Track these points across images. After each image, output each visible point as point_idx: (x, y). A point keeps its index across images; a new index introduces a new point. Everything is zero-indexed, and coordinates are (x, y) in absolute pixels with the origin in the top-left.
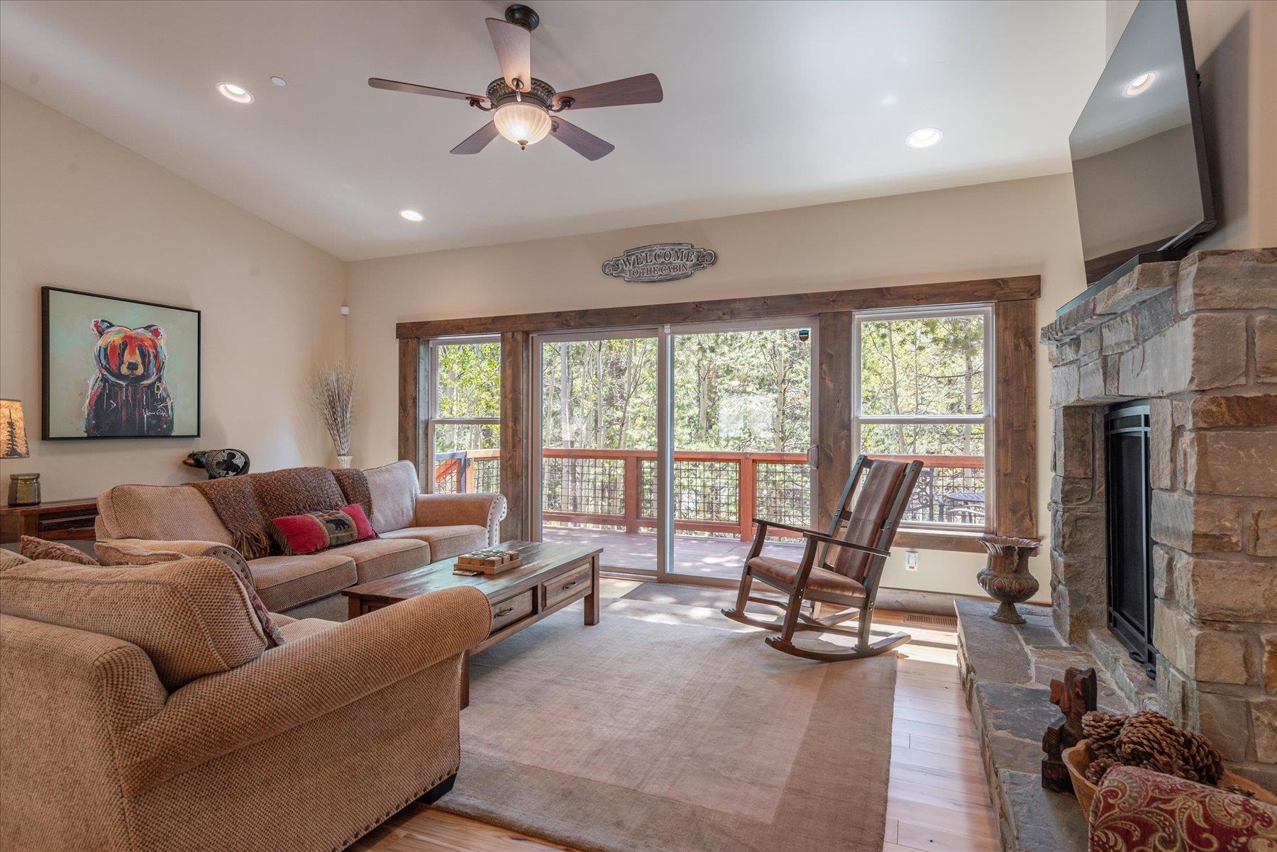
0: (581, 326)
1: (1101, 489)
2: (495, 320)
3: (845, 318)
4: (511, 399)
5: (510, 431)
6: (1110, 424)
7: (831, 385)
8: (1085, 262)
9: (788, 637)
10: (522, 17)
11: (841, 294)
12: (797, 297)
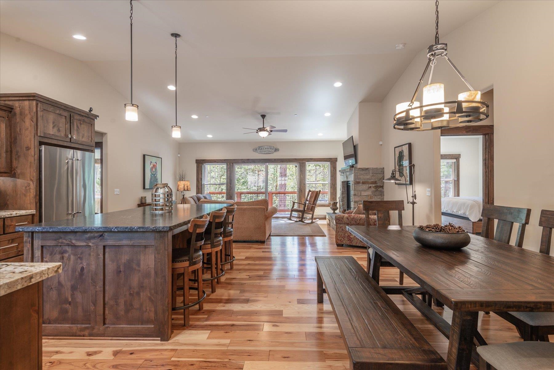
0: (248, 162)
1: (346, 193)
2: (225, 160)
3: (304, 164)
4: (229, 179)
6: (347, 184)
7: (302, 176)
8: (344, 156)
9: (302, 219)
10: (263, 116)
11: (304, 159)
12: (296, 159)
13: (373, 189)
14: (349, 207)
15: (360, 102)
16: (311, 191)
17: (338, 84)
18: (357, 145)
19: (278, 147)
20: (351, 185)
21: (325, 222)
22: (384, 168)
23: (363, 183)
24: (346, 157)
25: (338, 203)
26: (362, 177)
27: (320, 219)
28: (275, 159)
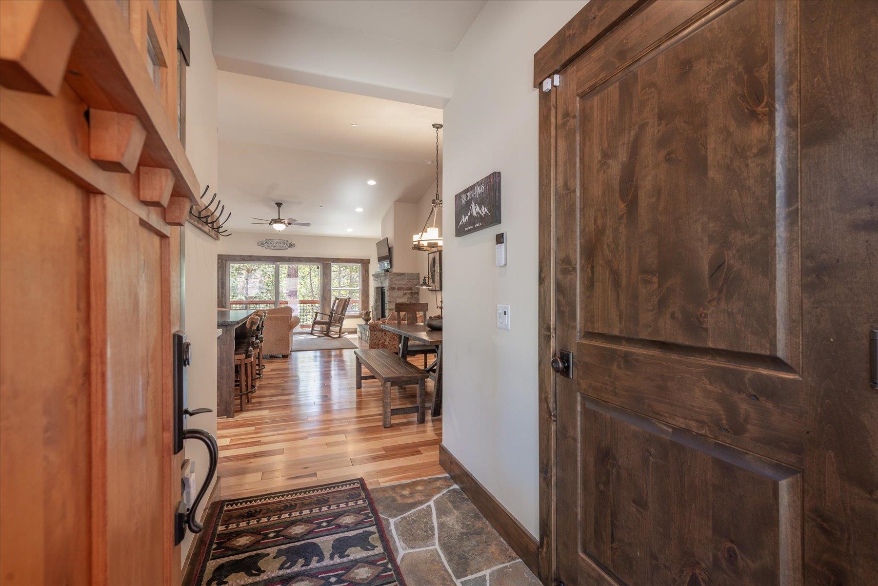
0: (249, 260)
1: (381, 300)
3: (328, 265)
5: (220, 292)
6: (382, 290)
7: (326, 281)
8: (378, 258)
9: (328, 333)
10: (279, 205)
11: (329, 258)
12: (318, 258)
13: (408, 296)
14: (383, 316)
15: (396, 201)
16: (338, 299)
17: (372, 183)
18: (392, 247)
19: (294, 241)
20: (386, 291)
21: (356, 336)
22: (419, 274)
23: (399, 289)
24: (381, 259)
25: (371, 313)
26: (397, 282)
27: (350, 333)
28: (290, 258)
